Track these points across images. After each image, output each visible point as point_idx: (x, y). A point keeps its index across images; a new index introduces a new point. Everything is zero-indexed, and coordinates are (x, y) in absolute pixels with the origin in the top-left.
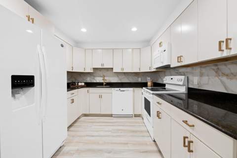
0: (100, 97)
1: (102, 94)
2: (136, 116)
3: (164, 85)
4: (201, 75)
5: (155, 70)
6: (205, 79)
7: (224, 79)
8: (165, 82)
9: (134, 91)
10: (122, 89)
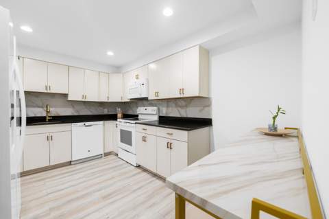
0: (50, 138)
1: (52, 134)
2: (107, 154)
3: (137, 116)
4: (168, 107)
5: (129, 101)
6: (170, 109)
7: (179, 109)
8: (138, 113)
9: (104, 125)
10: (87, 123)
